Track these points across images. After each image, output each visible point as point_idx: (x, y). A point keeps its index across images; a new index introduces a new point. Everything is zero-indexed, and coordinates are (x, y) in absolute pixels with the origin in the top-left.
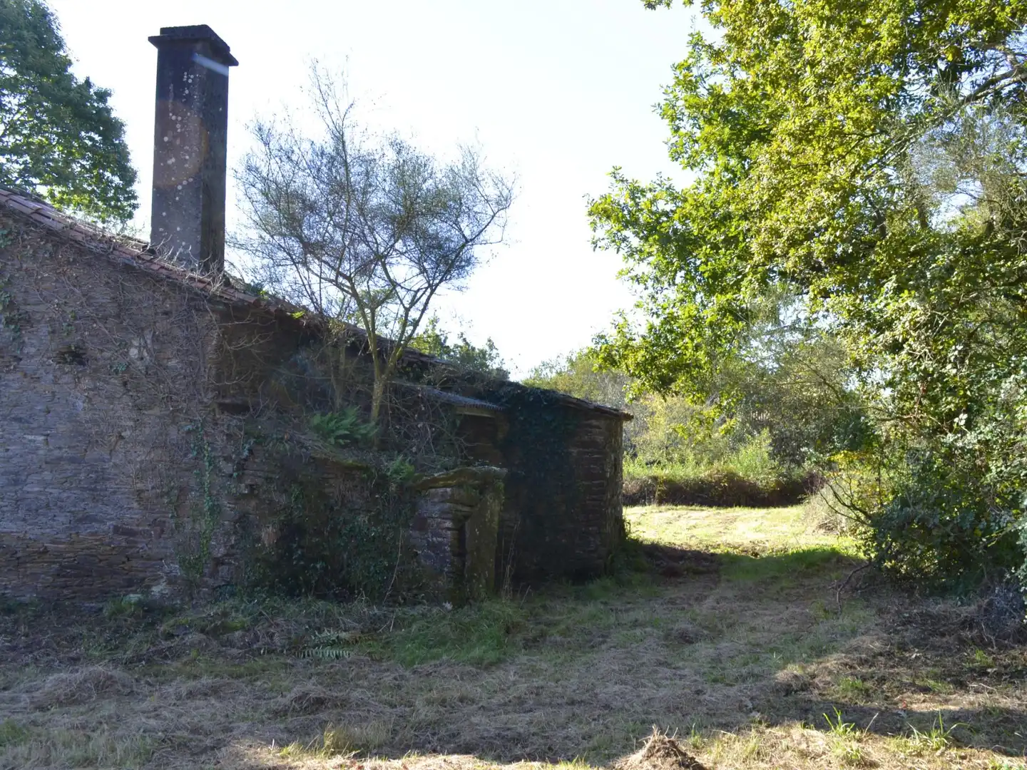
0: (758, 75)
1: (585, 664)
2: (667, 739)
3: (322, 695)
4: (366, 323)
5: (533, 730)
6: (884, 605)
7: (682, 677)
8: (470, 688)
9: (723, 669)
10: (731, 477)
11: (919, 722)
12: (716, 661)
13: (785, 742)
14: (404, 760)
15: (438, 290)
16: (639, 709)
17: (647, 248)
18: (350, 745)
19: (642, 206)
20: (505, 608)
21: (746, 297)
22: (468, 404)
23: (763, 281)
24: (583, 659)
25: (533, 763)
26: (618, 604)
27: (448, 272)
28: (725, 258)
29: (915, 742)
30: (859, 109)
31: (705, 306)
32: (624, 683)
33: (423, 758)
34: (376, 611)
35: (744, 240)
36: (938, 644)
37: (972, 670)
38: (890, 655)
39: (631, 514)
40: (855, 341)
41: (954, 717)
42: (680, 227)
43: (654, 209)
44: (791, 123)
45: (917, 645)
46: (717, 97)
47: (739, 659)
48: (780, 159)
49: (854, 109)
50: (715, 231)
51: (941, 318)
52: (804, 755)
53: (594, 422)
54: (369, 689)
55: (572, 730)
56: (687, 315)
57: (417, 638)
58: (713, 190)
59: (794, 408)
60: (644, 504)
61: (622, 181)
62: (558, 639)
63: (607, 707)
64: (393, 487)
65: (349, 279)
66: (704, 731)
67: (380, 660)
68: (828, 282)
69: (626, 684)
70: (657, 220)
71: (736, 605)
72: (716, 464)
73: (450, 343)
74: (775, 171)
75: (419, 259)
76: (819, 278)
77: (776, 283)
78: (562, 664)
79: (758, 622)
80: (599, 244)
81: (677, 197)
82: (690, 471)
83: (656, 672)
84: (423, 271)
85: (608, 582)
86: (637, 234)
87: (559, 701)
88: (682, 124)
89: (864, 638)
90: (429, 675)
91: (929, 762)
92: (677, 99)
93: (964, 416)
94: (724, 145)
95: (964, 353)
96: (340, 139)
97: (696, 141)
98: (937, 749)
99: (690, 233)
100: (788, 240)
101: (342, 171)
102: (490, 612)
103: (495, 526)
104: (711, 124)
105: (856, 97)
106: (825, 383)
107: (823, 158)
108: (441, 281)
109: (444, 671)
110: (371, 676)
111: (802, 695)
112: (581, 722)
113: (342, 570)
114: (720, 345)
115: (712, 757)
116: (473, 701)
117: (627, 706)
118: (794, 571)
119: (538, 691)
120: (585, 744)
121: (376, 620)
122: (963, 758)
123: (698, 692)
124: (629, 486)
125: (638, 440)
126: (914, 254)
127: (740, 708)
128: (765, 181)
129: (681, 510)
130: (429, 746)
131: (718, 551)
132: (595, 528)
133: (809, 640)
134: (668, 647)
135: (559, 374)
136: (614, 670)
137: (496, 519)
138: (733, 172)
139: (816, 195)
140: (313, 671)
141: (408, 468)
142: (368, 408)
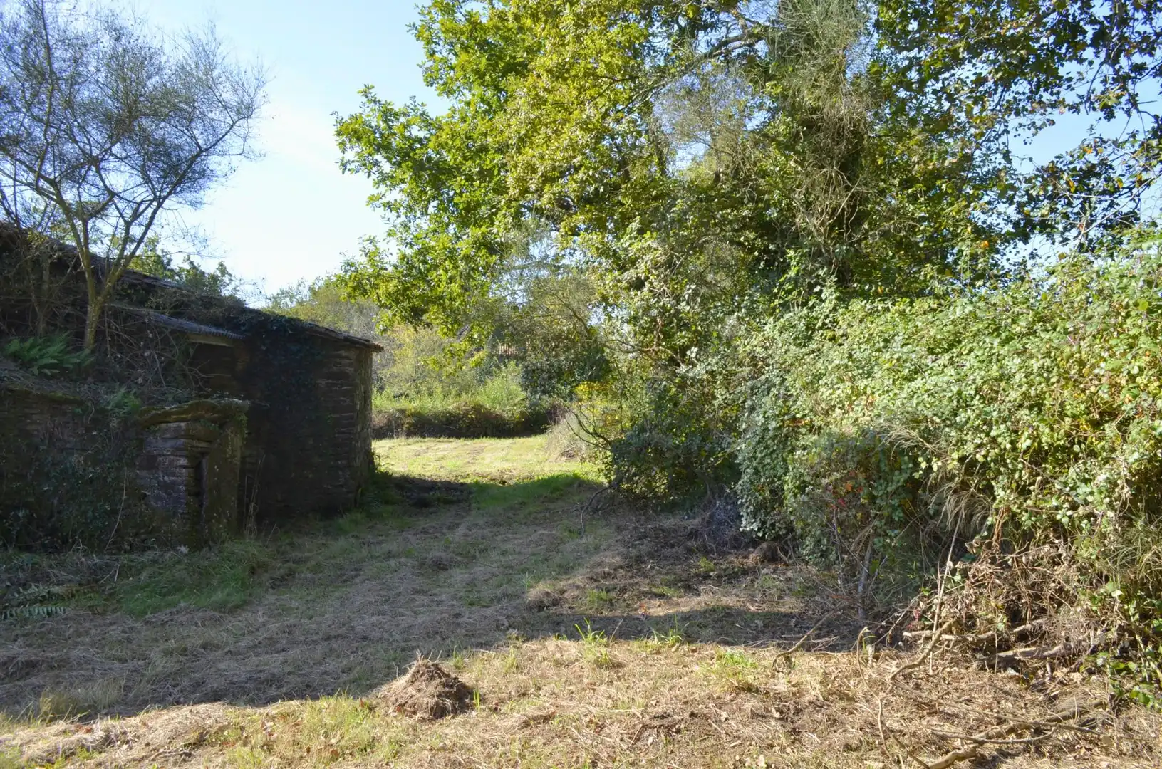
0: (518, 7)
1: (338, 598)
2: (431, 663)
3: (33, 658)
4: (77, 237)
5: (287, 669)
6: (622, 523)
7: (439, 603)
8: (213, 634)
9: (479, 592)
10: (478, 409)
11: (657, 624)
12: (471, 584)
13: (541, 654)
14: (142, 716)
15: (167, 203)
16: (398, 637)
17: (399, 175)
18: (73, 709)
19: (395, 130)
20: (250, 547)
21: (500, 231)
22: (204, 333)
23: (517, 215)
24: (337, 594)
25: (291, 702)
26: (369, 538)
27: (178, 184)
28: (480, 191)
29: (654, 642)
30: (610, 53)
31: (458, 238)
32: (381, 613)
33: (165, 712)
34: (97, 561)
35: (499, 174)
36: (670, 554)
37: (697, 575)
38: (629, 567)
39: (380, 447)
40: (601, 277)
41: (686, 617)
42: (433, 156)
43: (407, 134)
44: (547, 60)
45: (651, 556)
46: (474, 25)
47: (494, 581)
48: (537, 94)
49: (607, 52)
50: (470, 162)
51: (678, 258)
52: (558, 664)
53: (343, 353)
54: (93, 645)
55: (330, 665)
56: (441, 246)
57: (148, 586)
58: (469, 120)
59: (546, 341)
60: (392, 437)
61: (375, 101)
62: (309, 575)
63: (365, 638)
64: (114, 423)
65: (53, 183)
66: (464, 652)
67: (104, 613)
68: (579, 219)
69: (383, 614)
70: (411, 147)
71: (487, 531)
72: (464, 396)
73: (174, 265)
74: (533, 105)
75: (143, 166)
76: (570, 215)
77: (528, 218)
78: (314, 601)
79: (510, 546)
80: (348, 167)
81: (431, 124)
82: (437, 404)
83: (413, 600)
84: (148, 180)
85: (359, 516)
86: (389, 159)
87: (315, 638)
88: (438, 48)
89: (606, 553)
90: (164, 624)
91: (666, 658)
92: (434, 22)
93: (695, 349)
94: (481, 75)
95: (696, 293)
96: (38, 14)
97: (452, 68)
98: (673, 646)
99: (445, 162)
100: (542, 176)
101: (43, 53)
102: (233, 553)
103: (237, 461)
104: (467, 52)
105: (608, 41)
106: (575, 316)
107: (577, 98)
108: (170, 193)
109: (183, 618)
110: (93, 631)
111: (553, 610)
112: (338, 657)
113: (51, 517)
114: (474, 279)
115: (474, 674)
116: (218, 647)
117: (386, 636)
118: (540, 496)
119: (289, 630)
120: (344, 677)
121: (96, 571)
122: (694, 651)
123: (457, 616)
124: (378, 420)
125: (386, 372)
126: (656, 198)
127: (498, 627)
128: (522, 116)
129: (429, 442)
130: (171, 699)
131: (468, 481)
132: (344, 462)
133: (558, 559)
134: (422, 575)
135: (301, 303)
136: (370, 603)
137: (238, 454)
138: (488, 104)
139: (571, 133)
140: (18, 632)
141: (133, 401)
142: (80, 335)
